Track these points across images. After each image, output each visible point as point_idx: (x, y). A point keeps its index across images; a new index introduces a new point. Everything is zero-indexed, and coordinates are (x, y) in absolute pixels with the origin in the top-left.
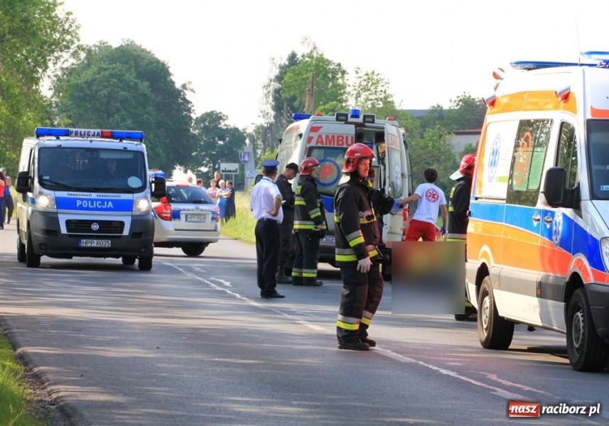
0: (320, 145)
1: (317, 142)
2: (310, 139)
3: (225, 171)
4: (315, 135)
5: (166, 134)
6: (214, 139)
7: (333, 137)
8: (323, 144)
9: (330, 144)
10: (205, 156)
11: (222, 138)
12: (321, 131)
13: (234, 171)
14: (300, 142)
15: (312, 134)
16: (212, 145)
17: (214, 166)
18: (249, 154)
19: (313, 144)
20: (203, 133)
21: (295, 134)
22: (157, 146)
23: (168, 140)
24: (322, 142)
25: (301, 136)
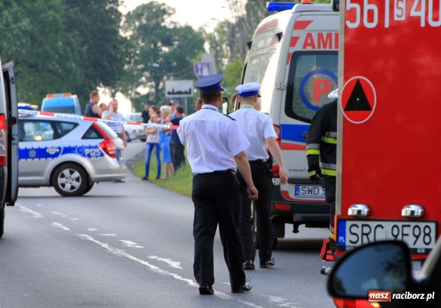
0: (309, 48)
1: (306, 45)
2: (294, 41)
3: (173, 93)
4: (302, 34)
5: (81, 39)
6: (155, 45)
7: (329, 35)
8: (314, 47)
9: (325, 46)
10: (143, 70)
11: (167, 43)
12: (309, 28)
13: (186, 93)
14: (279, 46)
15: (297, 33)
16: (154, 54)
17: (157, 85)
18: (208, 65)
19: (299, 47)
20: (139, 35)
21: (272, 35)
22: (68, 59)
23: (85, 49)
24: (312, 44)
25: (279, 36)
